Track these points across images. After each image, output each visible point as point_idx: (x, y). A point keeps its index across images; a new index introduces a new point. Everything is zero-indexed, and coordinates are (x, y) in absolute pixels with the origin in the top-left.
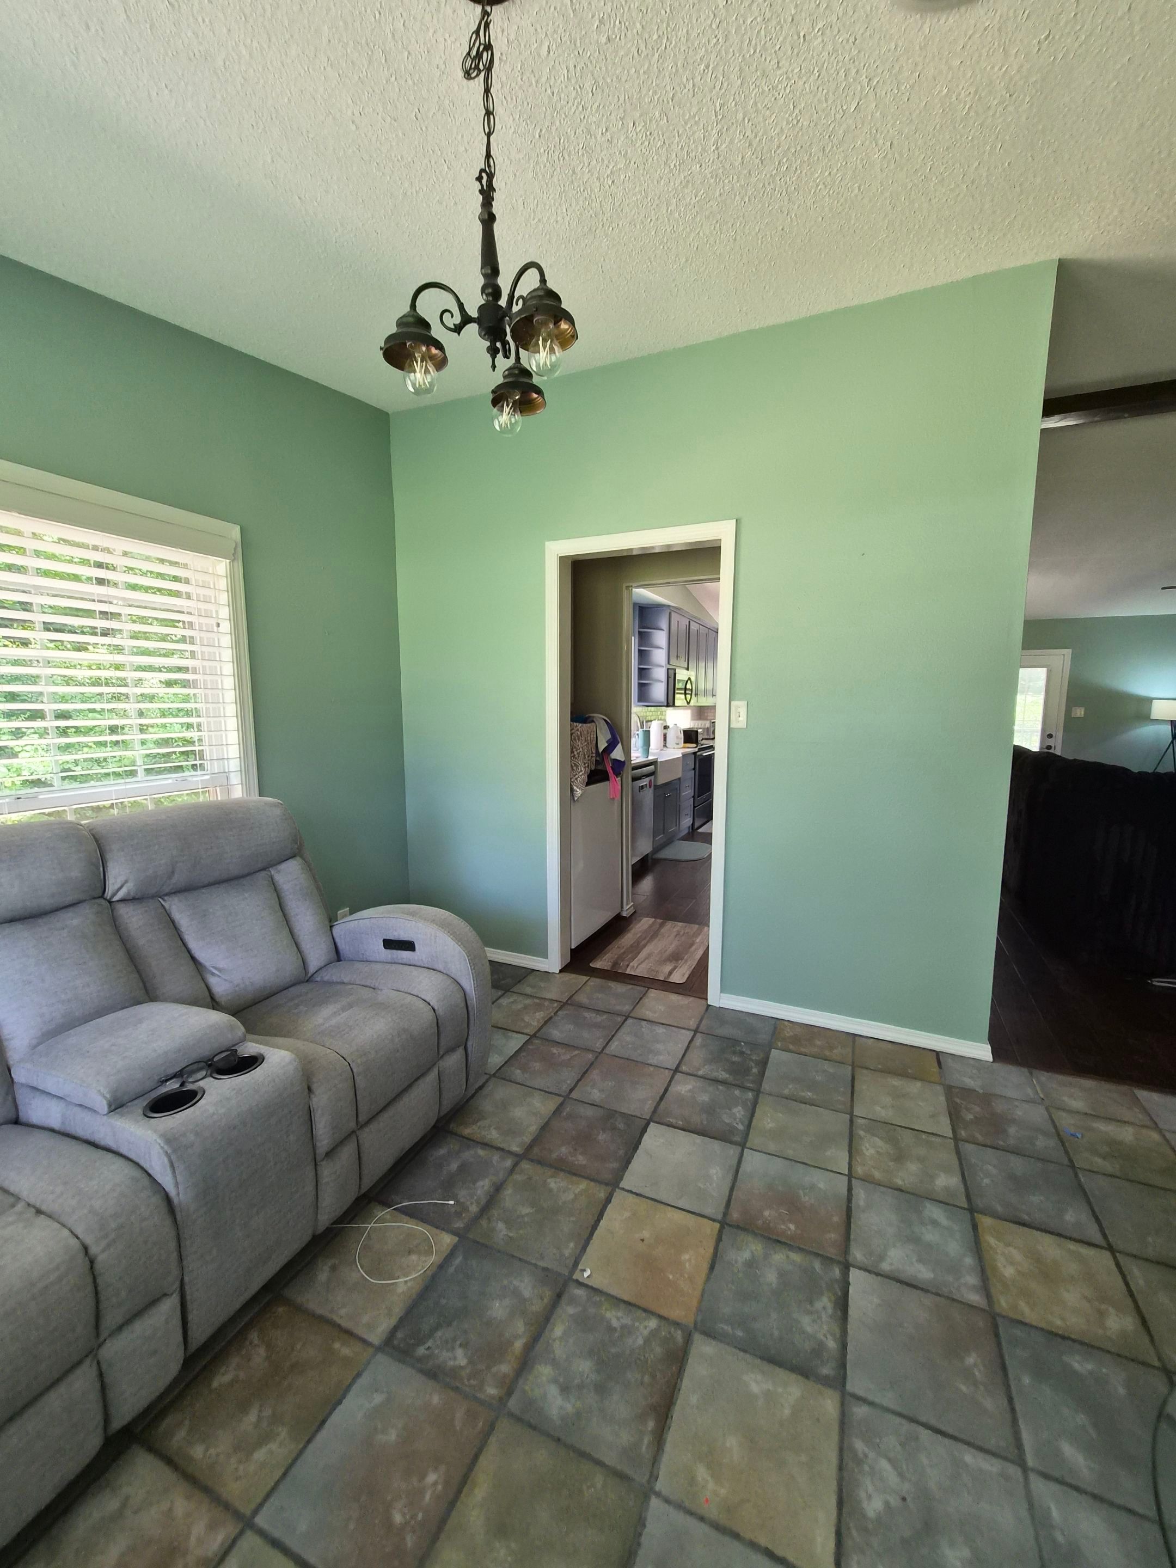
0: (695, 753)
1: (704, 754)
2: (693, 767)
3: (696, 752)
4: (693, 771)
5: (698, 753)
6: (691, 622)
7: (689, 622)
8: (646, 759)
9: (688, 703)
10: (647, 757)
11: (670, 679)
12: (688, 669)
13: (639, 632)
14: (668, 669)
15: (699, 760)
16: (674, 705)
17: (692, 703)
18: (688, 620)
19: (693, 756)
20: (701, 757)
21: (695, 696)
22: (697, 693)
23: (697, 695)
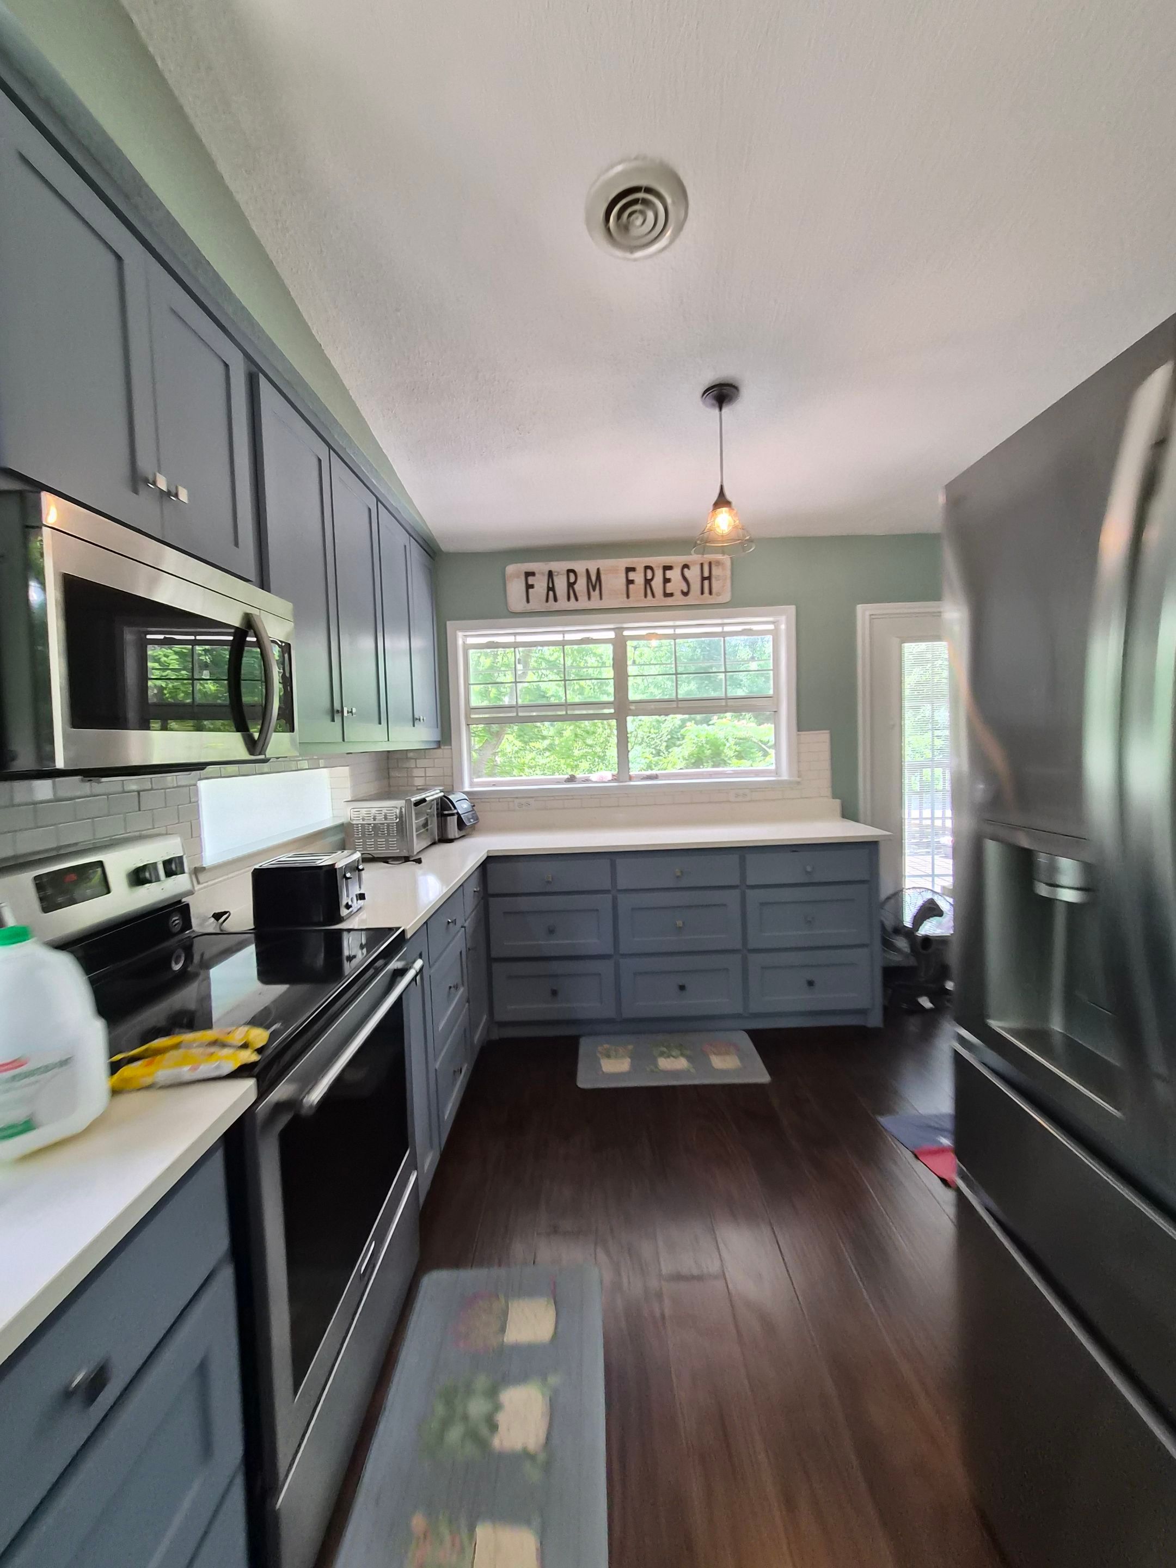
21: (329, 718)
22: (337, 706)
23: (338, 718)
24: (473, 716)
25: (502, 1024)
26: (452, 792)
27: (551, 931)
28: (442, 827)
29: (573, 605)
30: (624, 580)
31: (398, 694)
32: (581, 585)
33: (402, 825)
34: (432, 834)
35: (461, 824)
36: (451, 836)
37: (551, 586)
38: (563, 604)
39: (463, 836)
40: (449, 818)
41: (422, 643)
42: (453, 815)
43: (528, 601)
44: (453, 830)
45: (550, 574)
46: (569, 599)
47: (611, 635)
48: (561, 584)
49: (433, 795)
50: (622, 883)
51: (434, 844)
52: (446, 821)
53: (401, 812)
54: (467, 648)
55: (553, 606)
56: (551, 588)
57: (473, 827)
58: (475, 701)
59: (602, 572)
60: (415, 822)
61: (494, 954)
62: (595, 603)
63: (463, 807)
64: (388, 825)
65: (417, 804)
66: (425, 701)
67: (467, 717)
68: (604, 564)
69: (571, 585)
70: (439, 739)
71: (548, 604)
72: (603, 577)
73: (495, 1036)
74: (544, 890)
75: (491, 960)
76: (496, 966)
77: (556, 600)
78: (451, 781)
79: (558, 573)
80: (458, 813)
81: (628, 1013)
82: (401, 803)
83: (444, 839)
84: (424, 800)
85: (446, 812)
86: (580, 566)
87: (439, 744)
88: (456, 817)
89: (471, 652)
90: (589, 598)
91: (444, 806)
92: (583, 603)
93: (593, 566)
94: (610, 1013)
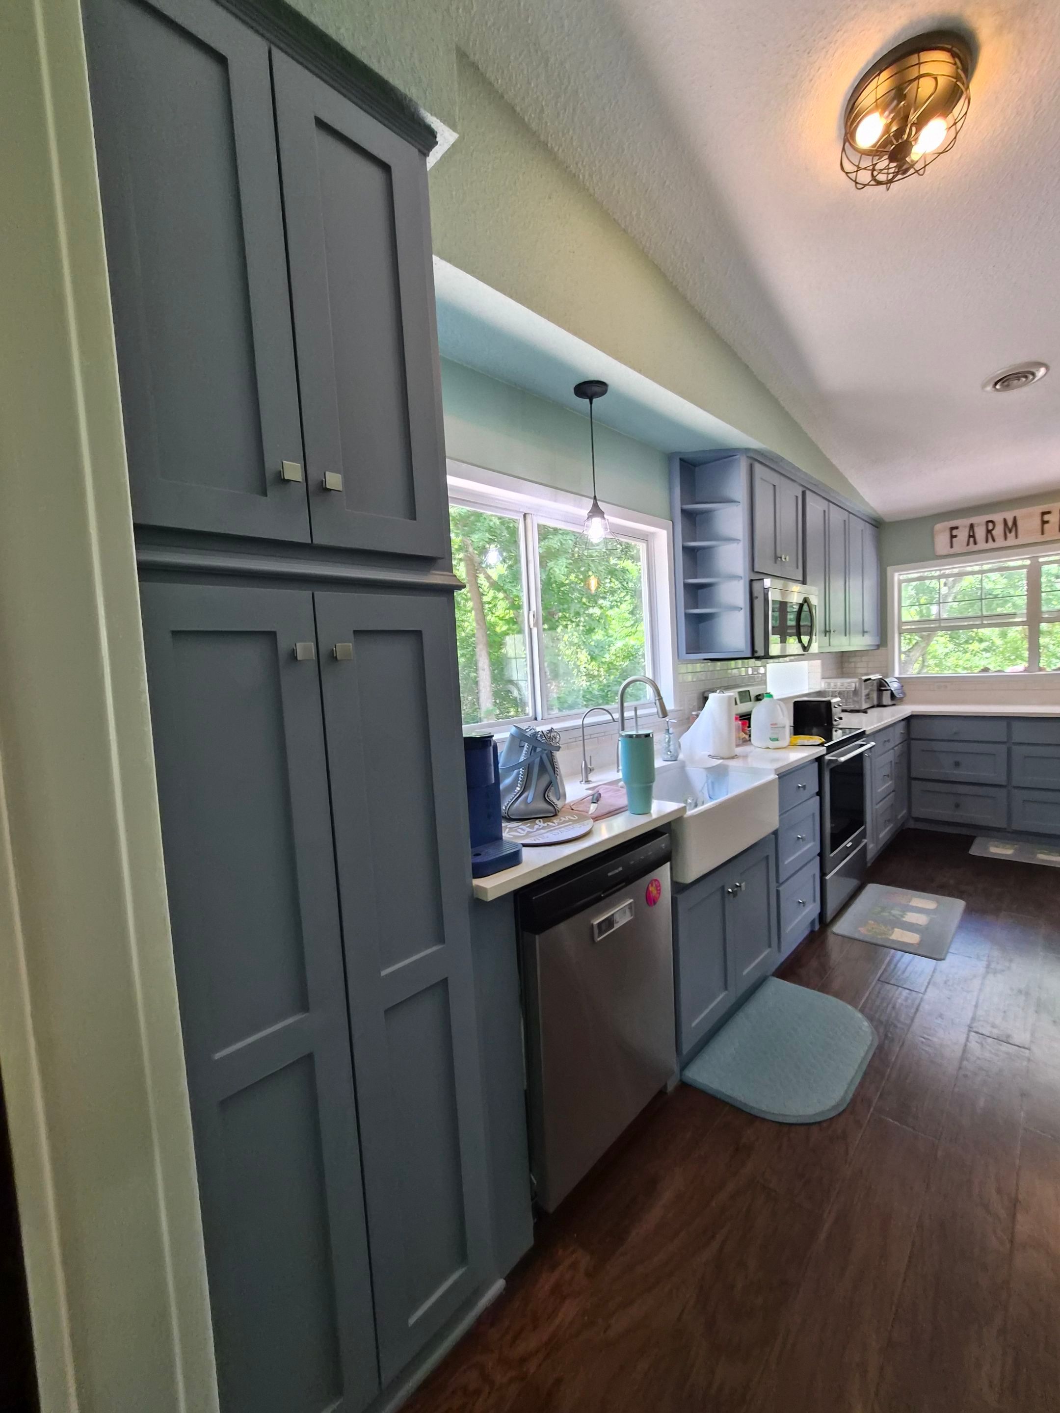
0: (819, 760)
1: (843, 759)
2: (817, 790)
3: (823, 756)
4: (818, 798)
5: (828, 757)
6: (808, 492)
7: (804, 493)
8: (642, 820)
9: (805, 648)
10: (646, 811)
11: (756, 602)
12: (804, 582)
13: (683, 511)
14: (751, 581)
15: (833, 771)
16: (767, 656)
17: (814, 648)
18: (801, 489)
19: (816, 764)
20: (833, 765)
21: (823, 635)
22: (828, 629)
23: (828, 634)
24: (903, 628)
25: (917, 820)
26: (887, 677)
27: (957, 764)
28: (880, 697)
29: (991, 544)
30: (1039, 522)
31: (855, 617)
32: (998, 531)
33: (856, 692)
34: (873, 700)
35: (893, 696)
36: (885, 703)
37: (971, 534)
38: (982, 545)
39: (894, 705)
40: (884, 692)
41: (871, 582)
42: (887, 690)
43: (952, 547)
44: (886, 699)
45: (972, 526)
46: (987, 541)
47: (1028, 562)
48: (980, 533)
49: (875, 677)
50: (1016, 738)
51: (873, 707)
52: (882, 694)
53: (856, 685)
54: (900, 582)
55: (972, 548)
56: (972, 536)
57: (901, 699)
58: (905, 618)
59: (1018, 519)
60: (864, 692)
61: (914, 774)
62: (1011, 540)
63: (894, 686)
64: (848, 692)
65: (866, 680)
66: (870, 618)
67: (899, 628)
68: (1019, 513)
69: (989, 532)
70: (877, 643)
71: (969, 547)
72: (1019, 523)
73: (912, 825)
74: (952, 739)
75: (911, 779)
76: (914, 782)
77: (975, 543)
78: (887, 669)
79: (979, 525)
80: (891, 690)
81: (1015, 826)
82: (856, 680)
83: (880, 705)
84: (870, 679)
85: (883, 688)
86: (998, 518)
87: (878, 647)
88: (889, 692)
89: (903, 585)
90: (1006, 538)
91: (881, 686)
92: (1000, 542)
93: (1009, 516)
94: (1002, 824)
